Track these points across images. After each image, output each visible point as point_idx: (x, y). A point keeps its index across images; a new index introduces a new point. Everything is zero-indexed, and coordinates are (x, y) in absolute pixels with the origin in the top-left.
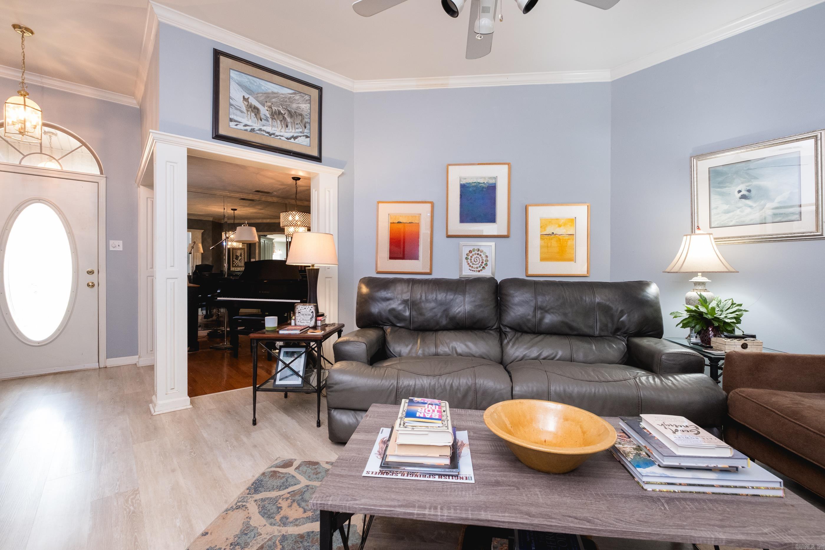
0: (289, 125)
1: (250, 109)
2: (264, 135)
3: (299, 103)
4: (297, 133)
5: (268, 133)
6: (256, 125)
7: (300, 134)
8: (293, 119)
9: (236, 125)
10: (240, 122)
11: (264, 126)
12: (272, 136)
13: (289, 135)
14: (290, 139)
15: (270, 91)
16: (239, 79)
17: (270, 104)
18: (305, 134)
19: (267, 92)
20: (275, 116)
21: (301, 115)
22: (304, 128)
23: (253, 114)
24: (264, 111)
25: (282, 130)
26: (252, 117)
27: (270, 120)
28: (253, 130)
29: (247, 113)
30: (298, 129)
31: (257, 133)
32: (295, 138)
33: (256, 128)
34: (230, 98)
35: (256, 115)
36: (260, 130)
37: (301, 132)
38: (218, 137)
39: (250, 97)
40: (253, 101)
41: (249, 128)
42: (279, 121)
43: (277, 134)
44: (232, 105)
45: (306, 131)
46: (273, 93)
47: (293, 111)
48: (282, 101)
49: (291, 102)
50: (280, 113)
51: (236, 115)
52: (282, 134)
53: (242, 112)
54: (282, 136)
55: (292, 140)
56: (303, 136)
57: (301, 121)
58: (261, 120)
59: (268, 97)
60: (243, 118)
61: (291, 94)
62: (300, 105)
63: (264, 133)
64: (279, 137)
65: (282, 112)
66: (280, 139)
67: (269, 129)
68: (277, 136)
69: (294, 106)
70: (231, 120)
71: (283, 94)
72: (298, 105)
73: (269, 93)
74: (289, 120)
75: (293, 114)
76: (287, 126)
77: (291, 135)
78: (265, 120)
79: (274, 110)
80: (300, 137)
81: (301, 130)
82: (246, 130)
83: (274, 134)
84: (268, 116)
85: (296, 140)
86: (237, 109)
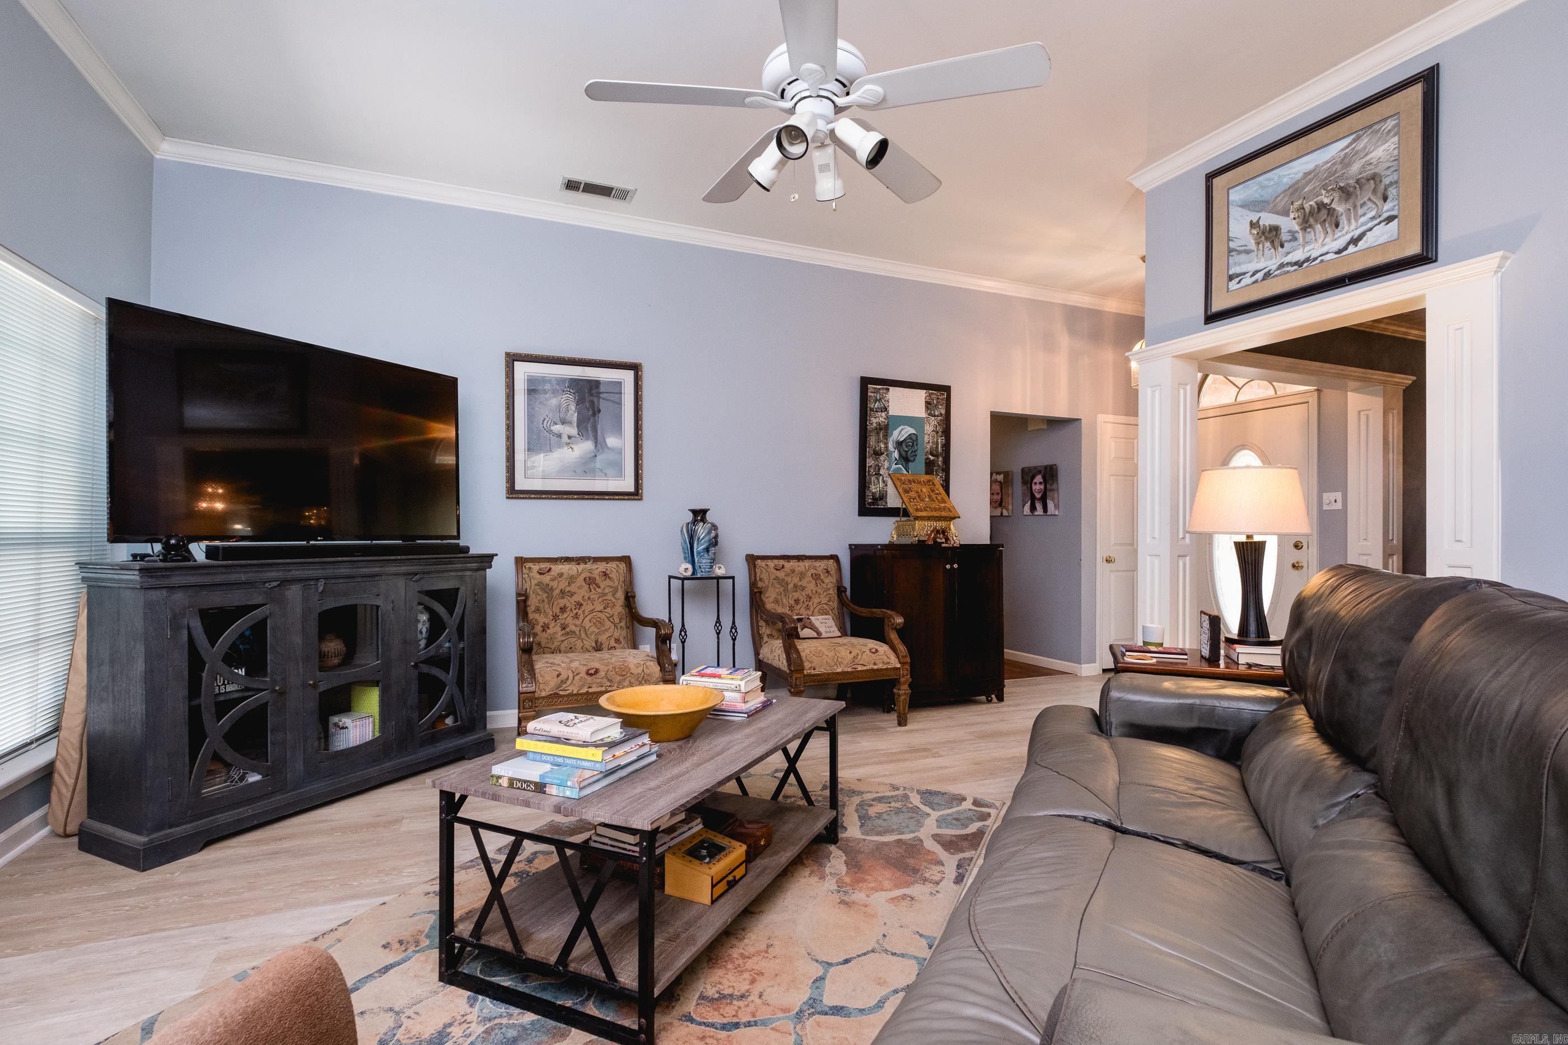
0: (1343, 220)
1: (1263, 238)
2: (1288, 272)
3: (1367, 155)
4: (1362, 225)
5: (1296, 263)
6: (1274, 261)
7: (1370, 225)
8: (1351, 201)
9: (1239, 282)
10: (1245, 274)
11: (1288, 253)
12: (1305, 265)
13: (1341, 243)
14: (1345, 248)
15: (1300, 175)
16: (1241, 197)
17: (1299, 202)
18: (1385, 215)
19: (1294, 181)
20: (1311, 220)
21: (1374, 177)
22: (1380, 202)
23: (1268, 244)
24: (1288, 224)
25: (1327, 240)
26: (1266, 250)
27: (1300, 236)
28: (1267, 275)
29: (1258, 250)
30: (1364, 214)
31: (1276, 276)
32: (1355, 241)
33: (1274, 267)
34: (1229, 240)
35: (1272, 242)
36: (1282, 266)
37: (1373, 218)
38: (1212, 318)
39: (1263, 215)
40: (1268, 219)
41: (1259, 276)
42: (1318, 227)
43: (1314, 255)
44: (1234, 250)
45: (1387, 206)
46: (1306, 174)
47: (1352, 182)
48: (1324, 180)
49: (1349, 165)
50: (1321, 206)
51: (1240, 264)
52: (1324, 250)
53: (1248, 252)
54: (1327, 253)
55: (1351, 249)
56: (1379, 223)
57: (1374, 191)
58: (1282, 246)
59: (1296, 190)
60: (1250, 262)
61: (1347, 147)
62: (1368, 158)
63: (1290, 268)
64: (1320, 259)
65: (1326, 201)
66: (1322, 261)
67: (1298, 255)
68: (1315, 259)
69: (1355, 168)
70: (1231, 278)
71: (1327, 162)
72: (1364, 160)
73: (1298, 182)
74: (1340, 208)
75: (1351, 189)
76: (1337, 225)
77: (1348, 237)
78: (1290, 241)
79: (1307, 210)
80: (1370, 229)
81: (1373, 213)
82: (1256, 282)
83: (1307, 260)
84: (1297, 228)
85: (1360, 243)
86: (1239, 252)
